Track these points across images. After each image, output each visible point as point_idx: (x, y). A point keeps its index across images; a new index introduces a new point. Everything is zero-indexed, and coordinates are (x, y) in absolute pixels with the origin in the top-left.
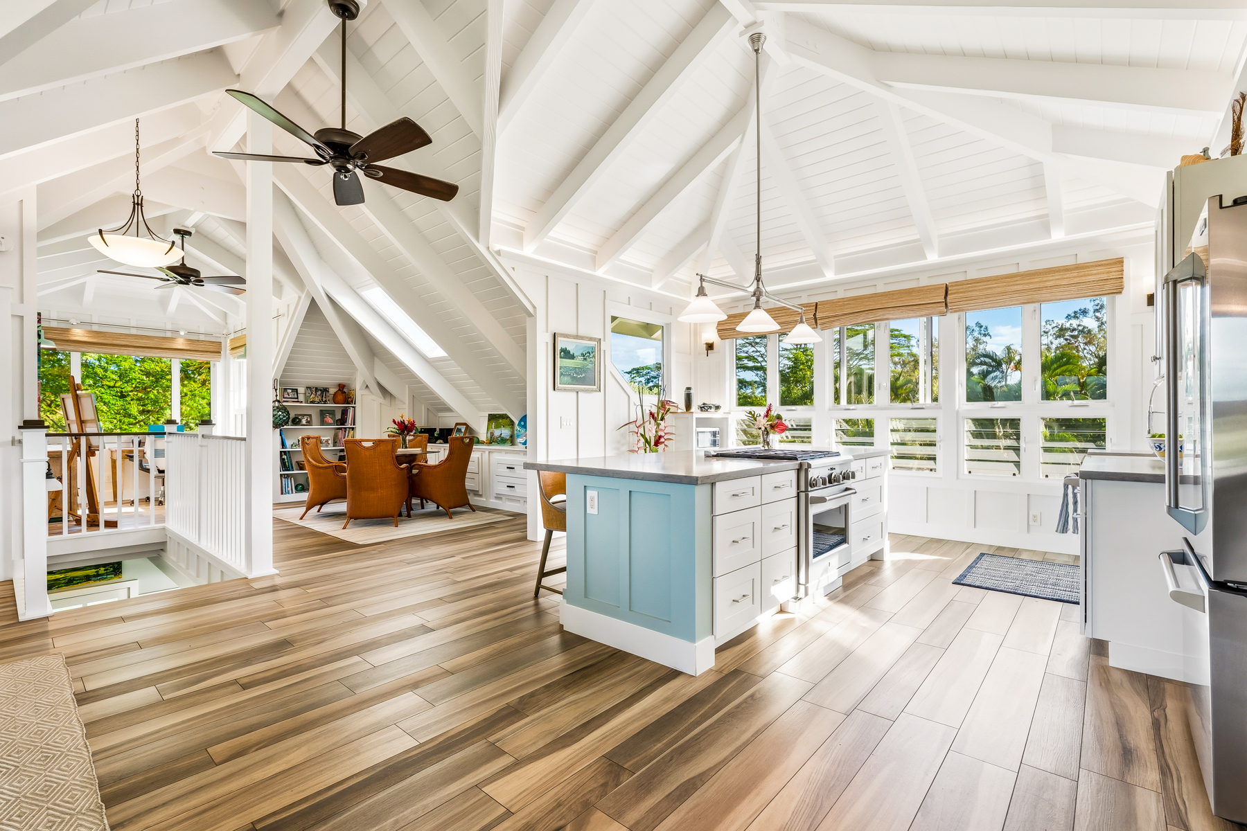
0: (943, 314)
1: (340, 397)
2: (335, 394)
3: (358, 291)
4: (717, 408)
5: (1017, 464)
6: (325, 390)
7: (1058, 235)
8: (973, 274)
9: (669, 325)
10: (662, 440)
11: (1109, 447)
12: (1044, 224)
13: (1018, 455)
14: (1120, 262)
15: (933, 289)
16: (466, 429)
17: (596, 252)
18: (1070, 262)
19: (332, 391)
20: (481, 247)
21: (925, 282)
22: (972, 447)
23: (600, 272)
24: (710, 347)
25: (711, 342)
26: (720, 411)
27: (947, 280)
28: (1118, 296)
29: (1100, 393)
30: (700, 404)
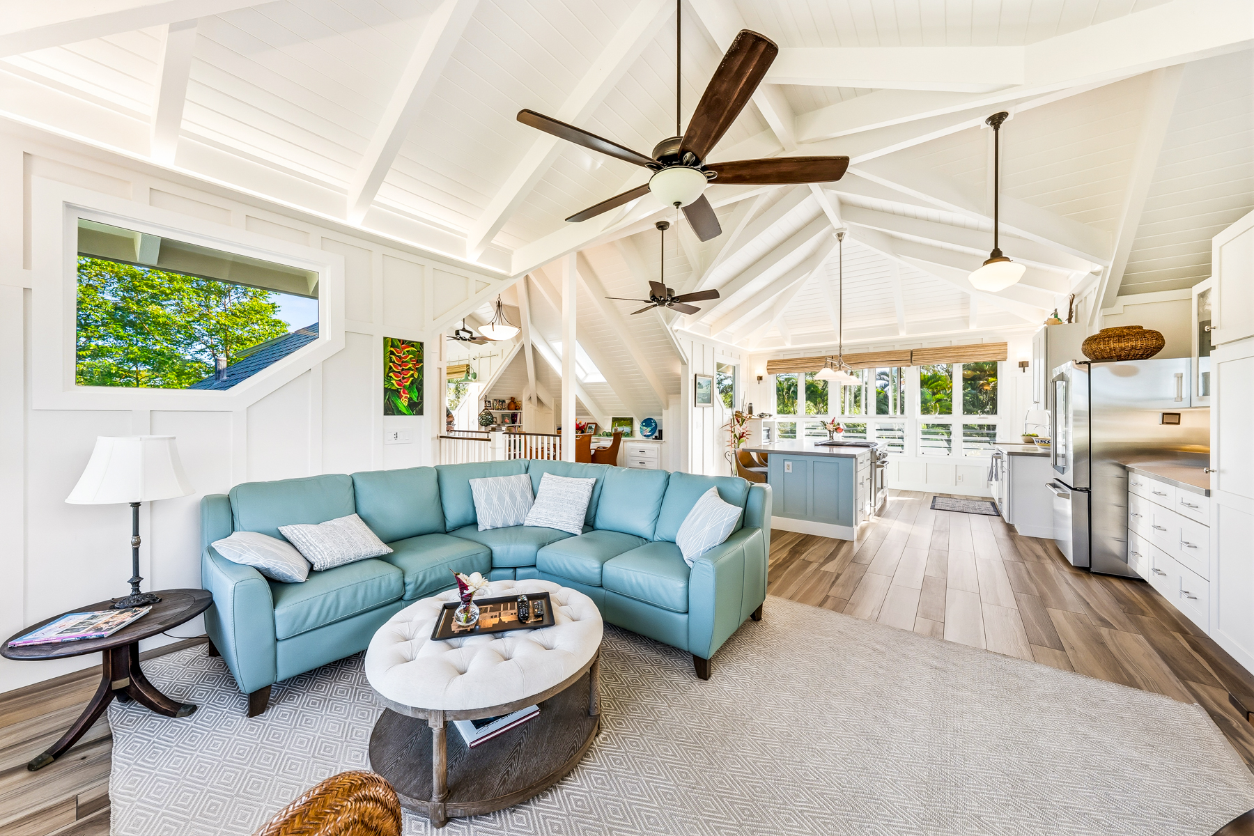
0: (909, 366)
1: (513, 406)
2: (509, 404)
3: (549, 342)
4: (770, 416)
5: (949, 449)
6: (504, 401)
7: (973, 328)
8: (926, 346)
9: (738, 365)
10: (745, 435)
11: (998, 439)
12: (966, 321)
13: (949, 444)
14: (1006, 344)
15: (905, 352)
16: (596, 427)
17: (711, 326)
18: (979, 342)
19: (507, 402)
20: (668, 328)
21: (897, 348)
22: (924, 439)
23: (713, 338)
24: (760, 378)
25: (761, 376)
26: (771, 417)
27: (912, 348)
28: (1004, 362)
29: (994, 411)
30: (760, 413)
